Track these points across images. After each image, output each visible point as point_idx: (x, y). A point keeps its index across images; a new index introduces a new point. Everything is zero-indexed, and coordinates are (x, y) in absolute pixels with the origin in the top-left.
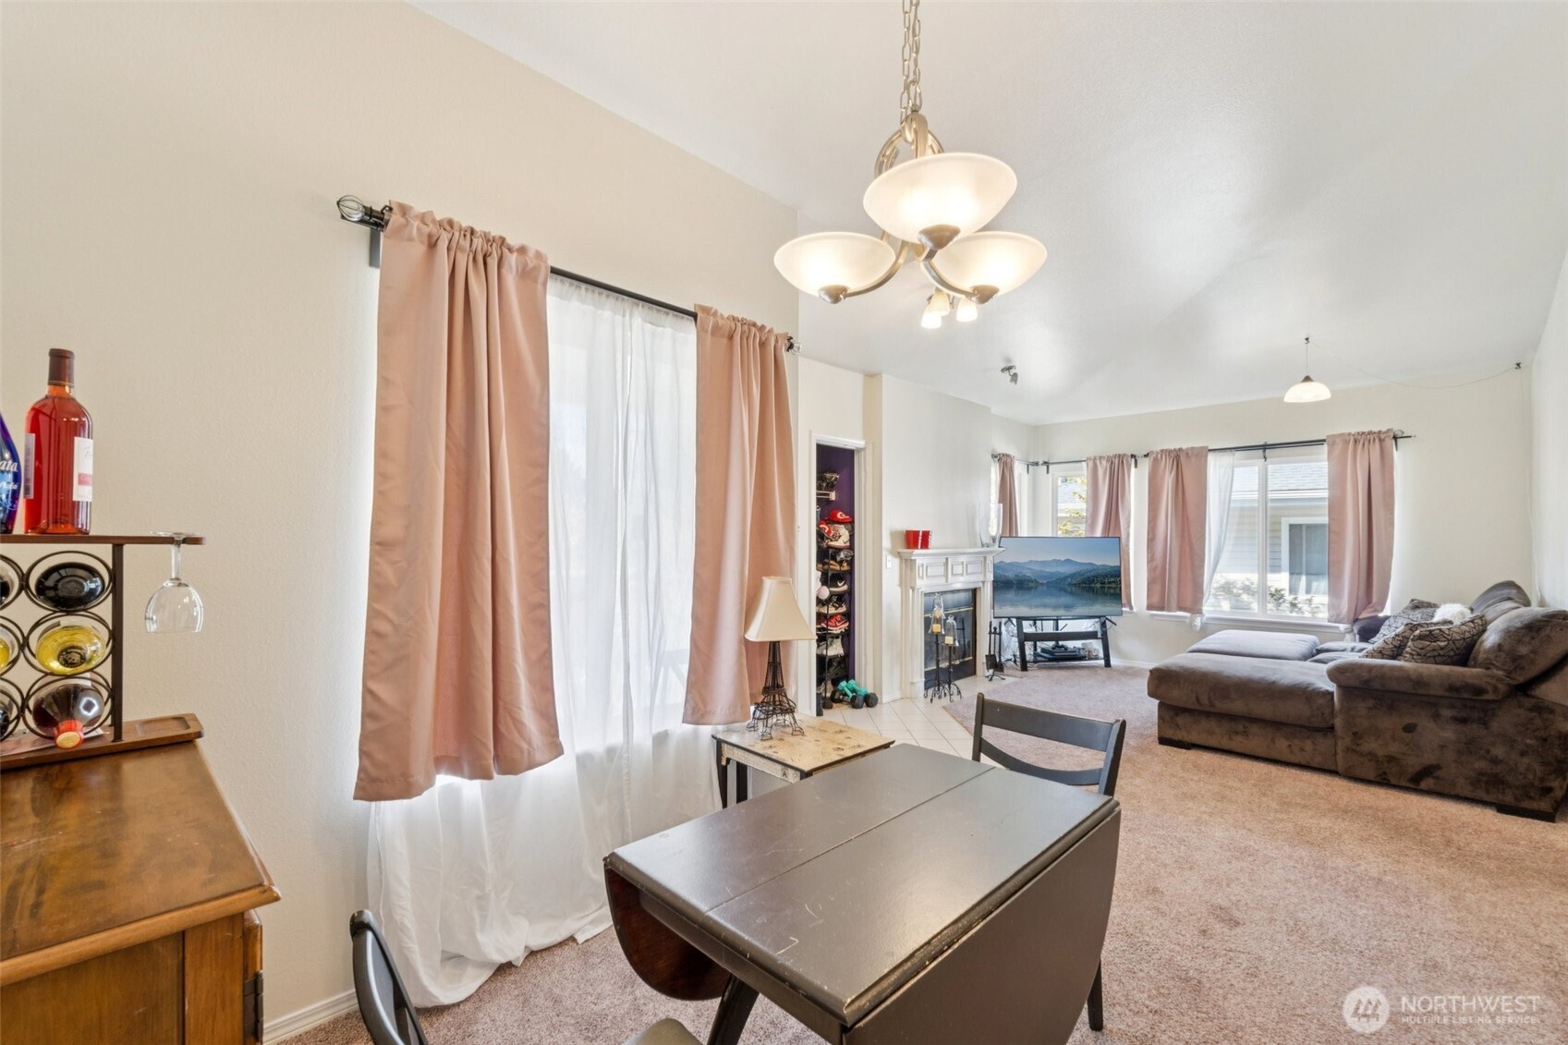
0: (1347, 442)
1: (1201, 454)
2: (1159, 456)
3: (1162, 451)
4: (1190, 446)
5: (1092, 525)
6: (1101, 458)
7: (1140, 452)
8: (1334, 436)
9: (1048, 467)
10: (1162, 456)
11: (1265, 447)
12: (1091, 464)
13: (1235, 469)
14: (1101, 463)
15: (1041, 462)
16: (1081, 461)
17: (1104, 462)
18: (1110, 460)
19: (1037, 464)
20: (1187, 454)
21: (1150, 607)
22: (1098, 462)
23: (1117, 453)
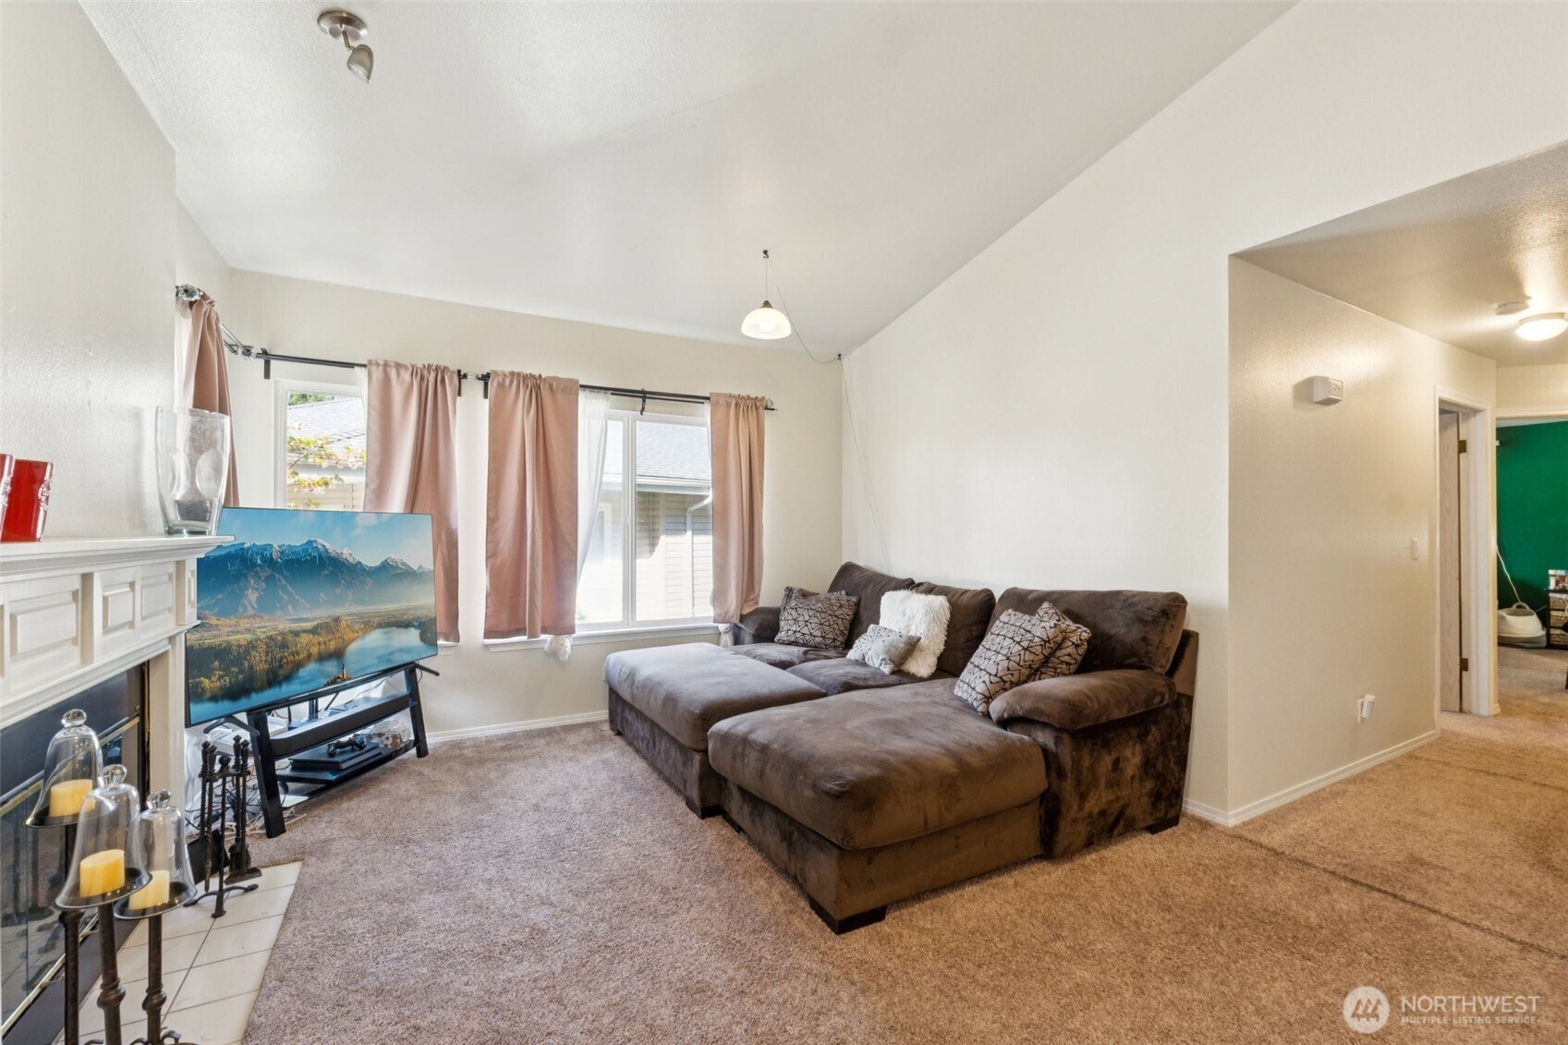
0: (728, 405)
1: (572, 389)
2: (508, 381)
3: (512, 374)
4: (552, 374)
5: (379, 491)
6: (398, 366)
7: (474, 369)
8: (719, 395)
9: (267, 364)
10: (512, 382)
11: (644, 395)
12: (378, 374)
13: (609, 422)
14: (398, 374)
15: (255, 351)
16: (351, 365)
17: (406, 376)
18: (420, 374)
19: (247, 351)
20: (551, 386)
21: (488, 634)
22: (393, 373)
23: (435, 363)
